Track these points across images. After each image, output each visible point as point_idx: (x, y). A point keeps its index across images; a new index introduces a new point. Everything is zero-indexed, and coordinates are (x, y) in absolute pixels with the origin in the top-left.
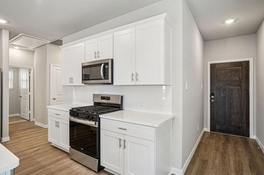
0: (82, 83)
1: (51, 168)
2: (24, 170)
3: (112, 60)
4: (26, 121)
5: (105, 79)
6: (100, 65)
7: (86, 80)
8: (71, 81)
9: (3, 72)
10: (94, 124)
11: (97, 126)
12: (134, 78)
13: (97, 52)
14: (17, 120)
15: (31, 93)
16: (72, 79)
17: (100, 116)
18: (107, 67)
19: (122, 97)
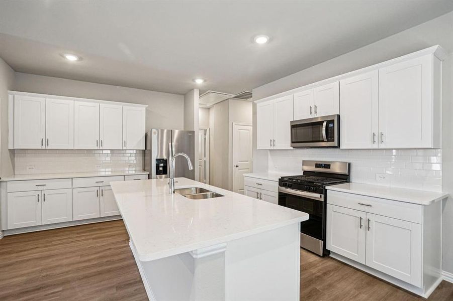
0: (291, 146)
3: (339, 116)
5: (328, 141)
6: (321, 123)
8: (272, 144)
10: (319, 197)
11: (322, 200)
12: (376, 139)
13: (313, 107)
15: (207, 159)
16: (274, 141)
17: (327, 188)
18: (332, 126)
19: (349, 164)
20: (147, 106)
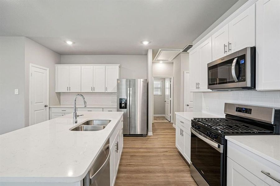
0: (208, 89)
1: (170, 176)
2: (151, 166)
3: (253, 50)
4: (168, 121)
5: (239, 81)
7: (214, 84)
8: (197, 87)
9: (149, 82)
10: (217, 147)
11: (221, 151)
13: (227, 44)
14: (162, 120)
15: (172, 99)
16: (198, 84)
17: (227, 137)
18: (243, 62)
20: (119, 65)
